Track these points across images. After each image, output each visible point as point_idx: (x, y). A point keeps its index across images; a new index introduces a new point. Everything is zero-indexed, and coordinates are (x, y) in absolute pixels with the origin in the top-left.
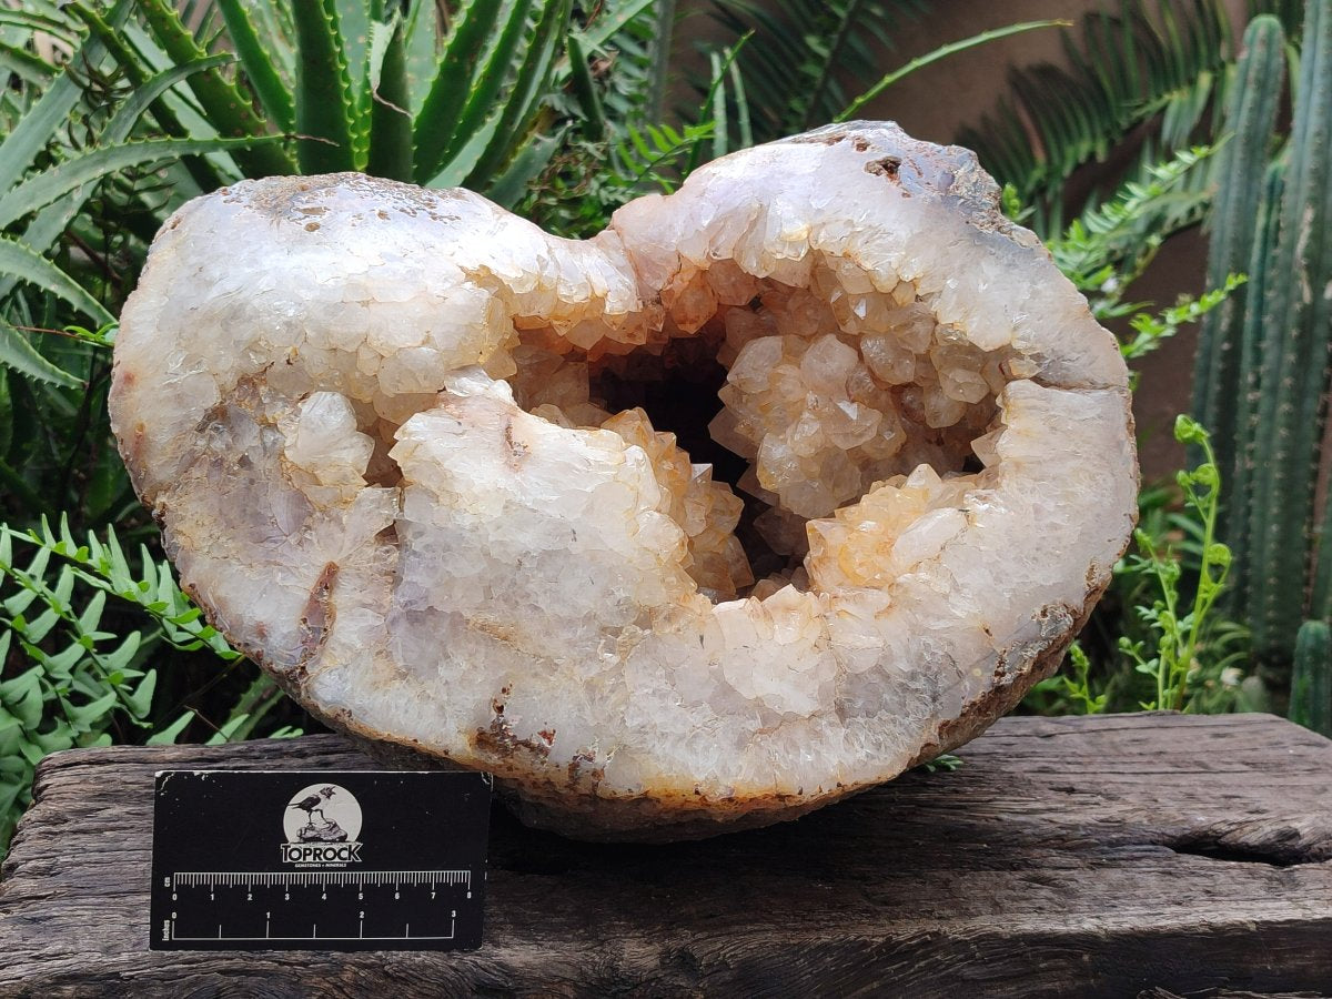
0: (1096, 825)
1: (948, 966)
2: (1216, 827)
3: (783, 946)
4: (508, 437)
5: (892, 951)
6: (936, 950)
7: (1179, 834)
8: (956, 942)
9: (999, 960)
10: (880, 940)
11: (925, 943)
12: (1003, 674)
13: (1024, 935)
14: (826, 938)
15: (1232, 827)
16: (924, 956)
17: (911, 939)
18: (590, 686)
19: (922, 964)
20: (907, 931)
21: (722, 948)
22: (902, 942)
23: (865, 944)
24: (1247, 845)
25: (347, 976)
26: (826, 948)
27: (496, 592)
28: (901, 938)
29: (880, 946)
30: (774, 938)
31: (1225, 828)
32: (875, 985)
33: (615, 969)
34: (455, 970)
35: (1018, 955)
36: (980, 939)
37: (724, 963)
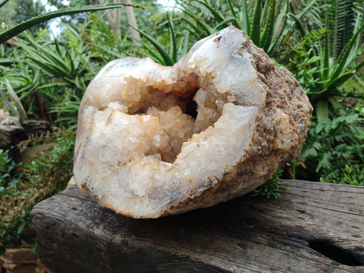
0: (294, 227)
1: (190, 266)
2: (334, 239)
3: (150, 247)
4: (110, 117)
5: (175, 257)
6: (188, 260)
7: (318, 238)
8: (192, 260)
9: (204, 269)
10: (173, 253)
11: (184, 258)
12: (192, 195)
13: (211, 265)
14: (160, 248)
15: (340, 240)
16: (185, 261)
17: (181, 256)
18: (103, 179)
19: (184, 263)
20: (181, 253)
21: (135, 244)
22: (178, 256)
23: (169, 253)
24: (342, 248)
25: (72, 226)
26: (160, 251)
27: (93, 154)
28: (179, 254)
29: (173, 255)
30: (149, 244)
31: (337, 240)
32: (172, 264)
33: (112, 241)
34: (87, 231)
35: (209, 270)
36: (198, 262)
37: (135, 247)
